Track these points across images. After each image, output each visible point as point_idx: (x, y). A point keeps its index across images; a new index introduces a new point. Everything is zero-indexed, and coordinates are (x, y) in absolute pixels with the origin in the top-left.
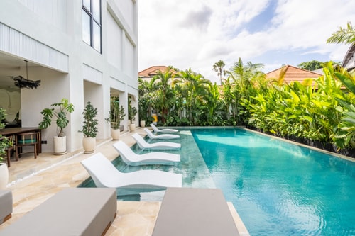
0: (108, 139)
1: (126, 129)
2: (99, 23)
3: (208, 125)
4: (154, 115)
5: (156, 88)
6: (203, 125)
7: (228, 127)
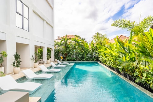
0: (32, 67)
1: (45, 62)
2: (28, 19)
3: (84, 61)
4: (61, 57)
5: (62, 45)
6: (82, 61)
7: (92, 62)
